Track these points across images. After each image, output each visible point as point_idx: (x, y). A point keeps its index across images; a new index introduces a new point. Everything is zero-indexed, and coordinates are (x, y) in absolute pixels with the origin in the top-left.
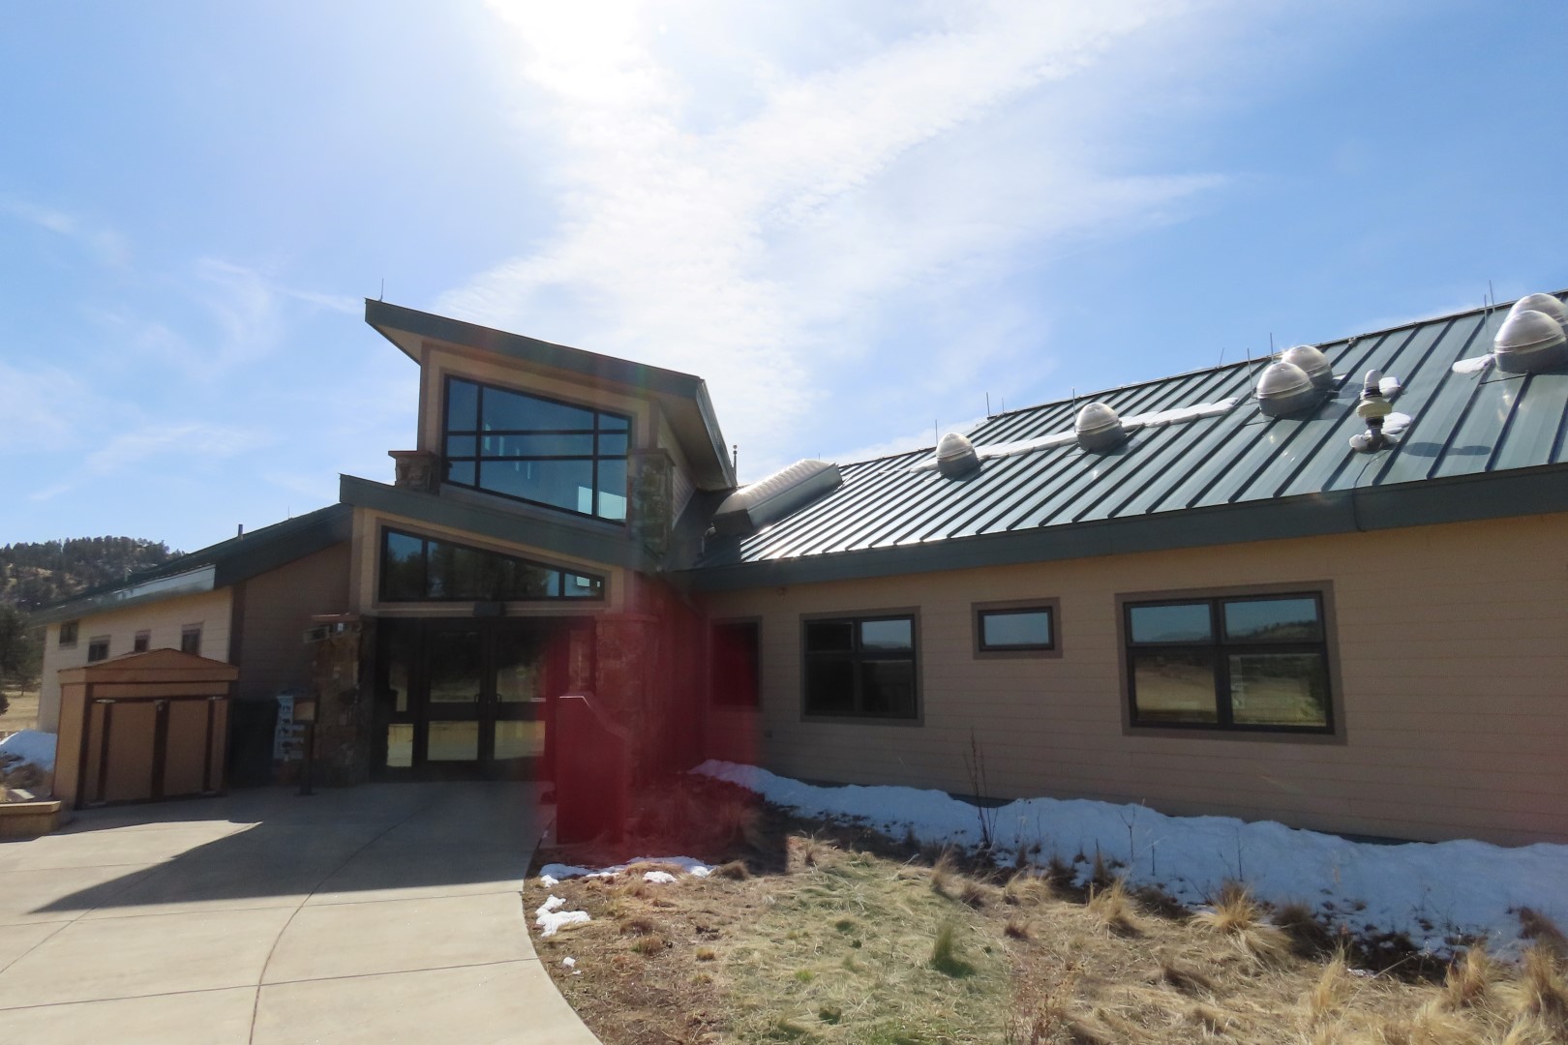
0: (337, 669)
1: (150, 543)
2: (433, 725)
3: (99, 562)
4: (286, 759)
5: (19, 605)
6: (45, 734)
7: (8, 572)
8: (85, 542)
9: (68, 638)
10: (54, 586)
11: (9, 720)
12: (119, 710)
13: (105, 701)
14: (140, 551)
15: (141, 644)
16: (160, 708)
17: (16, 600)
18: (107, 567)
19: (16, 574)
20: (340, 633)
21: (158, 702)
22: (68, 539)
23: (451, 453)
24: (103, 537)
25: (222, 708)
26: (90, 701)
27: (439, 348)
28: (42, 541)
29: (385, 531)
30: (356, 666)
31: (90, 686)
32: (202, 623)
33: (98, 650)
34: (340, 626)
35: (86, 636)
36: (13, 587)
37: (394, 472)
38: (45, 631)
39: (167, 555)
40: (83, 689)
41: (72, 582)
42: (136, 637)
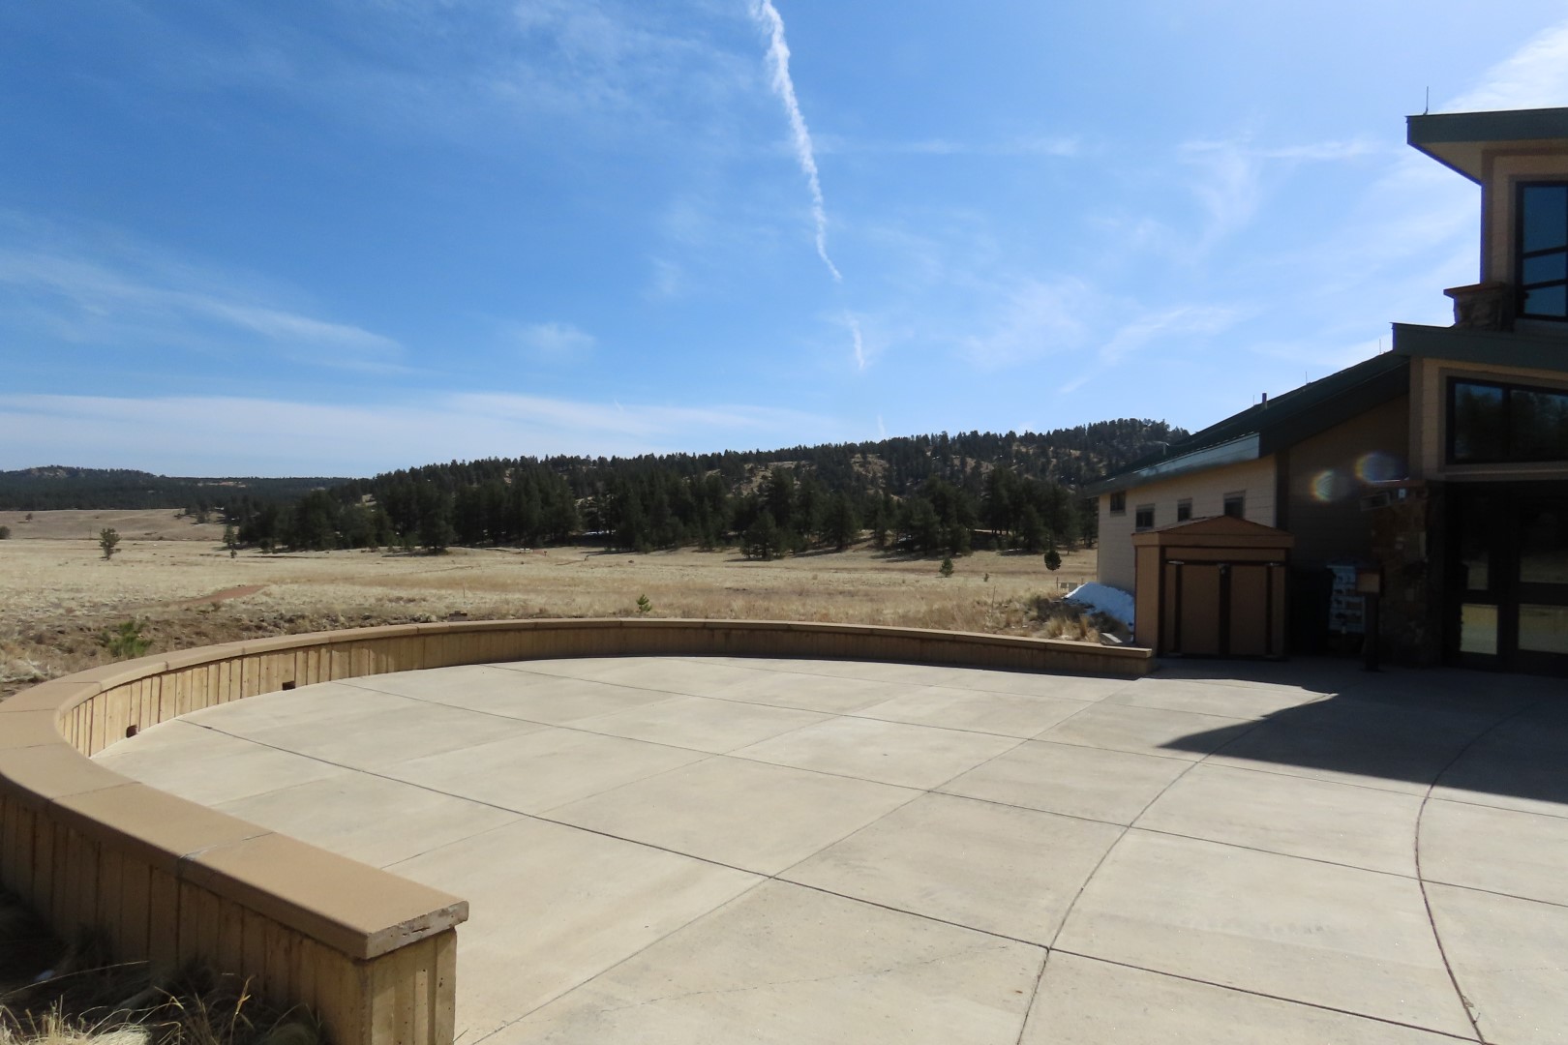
0: (1400, 539)
1: (1154, 422)
2: (1524, 608)
3: (1115, 442)
4: (1344, 631)
5: (1060, 480)
6: (1105, 587)
7: (1051, 453)
8: (1103, 424)
9: (1118, 507)
10: (1083, 464)
11: (1062, 573)
12: (1187, 570)
13: (1174, 562)
14: (1146, 430)
15: (1184, 512)
16: (1223, 572)
17: (1057, 476)
18: (1121, 446)
19: (1056, 455)
20: (1402, 499)
21: (1220, 566)
22: (1090, 424)
23: (1528, 280)
24: (1116, 420)
25: (1280, 575)
26: (1164, 562)
27: (1506, 153)
28: (1072, 427)
29: (1451, 382)
30: (1423, 536)
31: (1163, 549)
32: (1244, 491)
33: (1145, 519)
34: (1402, 493)
35: (1133, 504)
36: (1055, 466)
37: (1453, 313)
38: (1097, 500)
39: (1169, 432)
40: (1156, 552)
41: (1095, 460)
42: (1179, 505)
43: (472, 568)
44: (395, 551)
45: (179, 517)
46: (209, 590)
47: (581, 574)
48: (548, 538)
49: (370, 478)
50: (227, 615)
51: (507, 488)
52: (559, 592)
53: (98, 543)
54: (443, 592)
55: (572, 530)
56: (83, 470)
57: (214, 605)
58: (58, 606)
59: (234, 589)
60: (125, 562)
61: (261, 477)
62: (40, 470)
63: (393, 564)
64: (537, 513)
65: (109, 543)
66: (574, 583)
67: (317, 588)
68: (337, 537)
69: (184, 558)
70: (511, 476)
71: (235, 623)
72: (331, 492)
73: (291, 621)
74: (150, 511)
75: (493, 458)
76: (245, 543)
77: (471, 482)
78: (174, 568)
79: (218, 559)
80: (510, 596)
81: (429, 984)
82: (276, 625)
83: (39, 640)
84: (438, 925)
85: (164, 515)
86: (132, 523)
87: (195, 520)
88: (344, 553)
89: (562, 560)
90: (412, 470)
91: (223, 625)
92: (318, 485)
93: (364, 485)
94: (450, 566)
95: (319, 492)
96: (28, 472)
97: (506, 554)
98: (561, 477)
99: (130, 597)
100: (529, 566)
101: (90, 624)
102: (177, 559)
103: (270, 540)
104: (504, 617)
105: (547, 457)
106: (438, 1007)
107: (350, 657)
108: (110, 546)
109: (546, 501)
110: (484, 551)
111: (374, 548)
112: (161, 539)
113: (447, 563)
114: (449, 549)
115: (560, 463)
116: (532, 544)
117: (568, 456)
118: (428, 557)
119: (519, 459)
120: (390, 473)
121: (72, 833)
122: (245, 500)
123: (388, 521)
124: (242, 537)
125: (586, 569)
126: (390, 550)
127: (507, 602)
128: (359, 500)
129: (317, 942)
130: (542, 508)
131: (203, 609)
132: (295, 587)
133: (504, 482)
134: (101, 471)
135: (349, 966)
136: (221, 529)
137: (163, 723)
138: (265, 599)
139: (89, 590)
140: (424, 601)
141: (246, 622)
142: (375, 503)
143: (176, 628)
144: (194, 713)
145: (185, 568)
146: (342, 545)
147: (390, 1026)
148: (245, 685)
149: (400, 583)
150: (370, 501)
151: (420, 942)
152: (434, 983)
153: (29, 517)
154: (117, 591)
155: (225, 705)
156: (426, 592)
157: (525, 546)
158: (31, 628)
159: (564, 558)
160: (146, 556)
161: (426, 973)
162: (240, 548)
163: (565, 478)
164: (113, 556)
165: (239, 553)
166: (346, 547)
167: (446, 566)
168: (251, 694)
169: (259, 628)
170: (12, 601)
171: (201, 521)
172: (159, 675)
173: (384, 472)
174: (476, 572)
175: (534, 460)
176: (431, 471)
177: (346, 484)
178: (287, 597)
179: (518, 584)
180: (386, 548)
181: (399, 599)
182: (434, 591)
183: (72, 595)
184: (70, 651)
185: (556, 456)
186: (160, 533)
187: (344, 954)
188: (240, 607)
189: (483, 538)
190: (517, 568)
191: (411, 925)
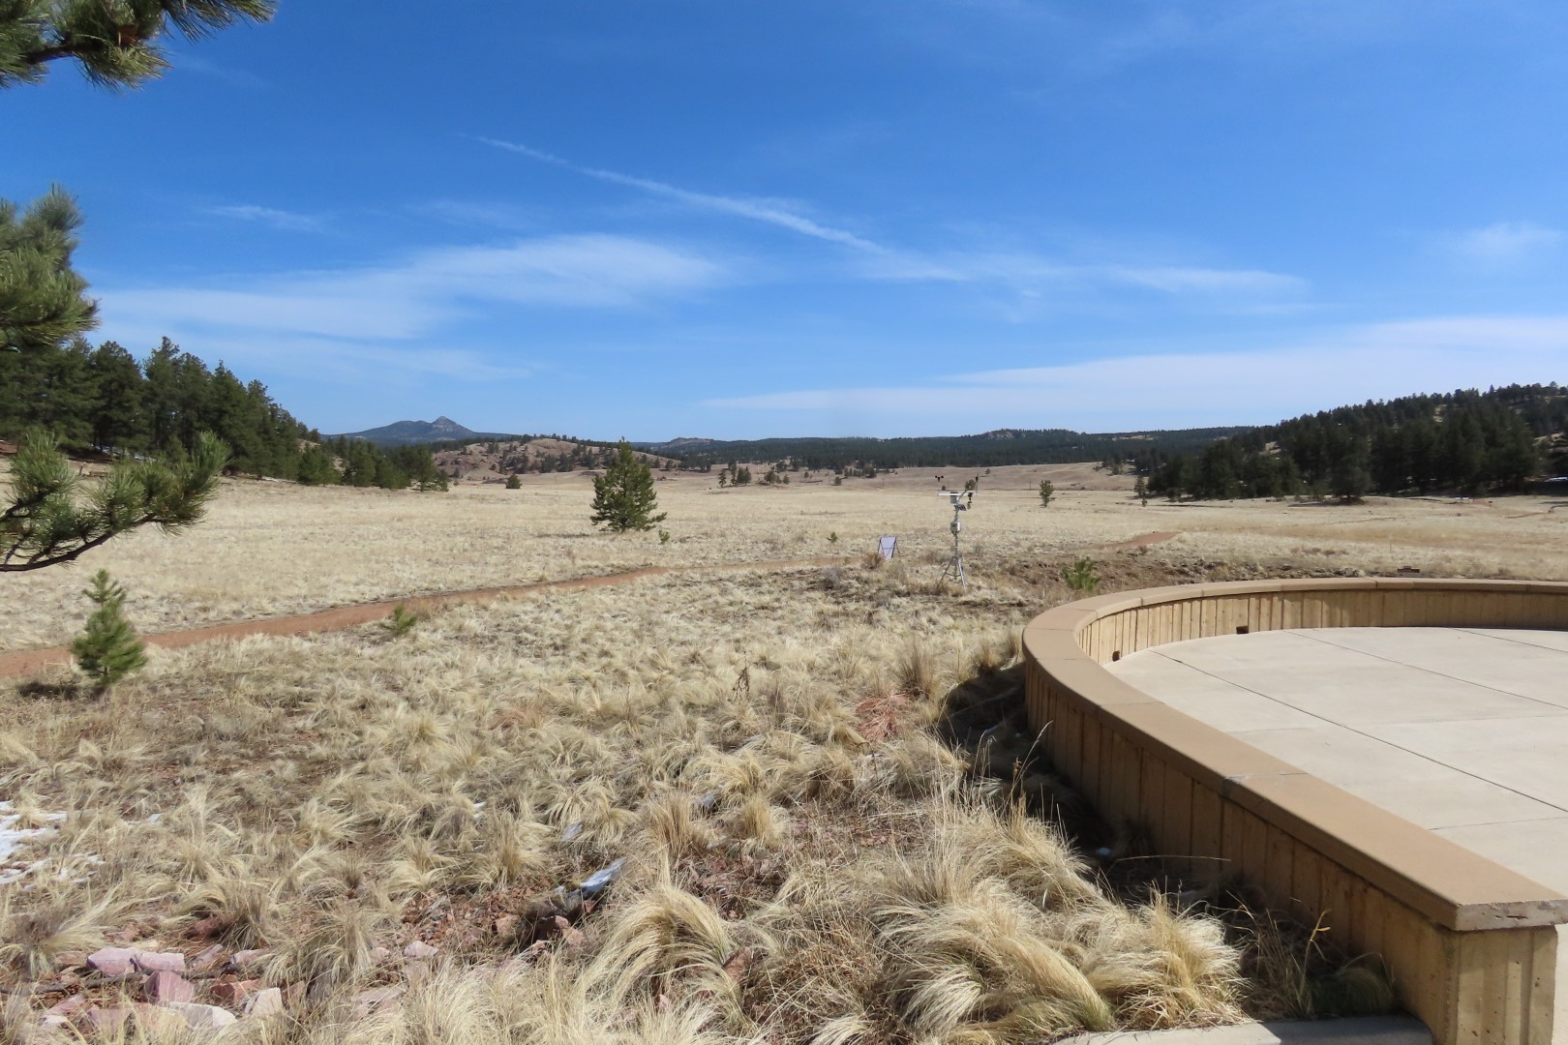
43: (1394, 519)
44: (1302, 501)
45: (1097, 469)
46: (1130, 535)
47: (1545, 530)
48: (1494, 484)
49: (1274, 425)
50: (1153, 559)
51: (1438, 428)
52: (1516, 550)
53: (1038, 493)
54: (1363, 545)
55: (1529, 476)
56: (1025, 432)
57: (1141, 549)
58: (1017, 545)
59: (1149, 535)
60: (1058, 509)
61: (1167, 429)
62: (995, 433)
63: (1299, 514)
64: (1479, 455)
65: (1046, 492)
66: (1534, 540)
67: (1227, 537)
68: (1240, 486)
69: (1104, 506)
70: (1442, 414)
71: (1159, 567)
72: (1235, 439)
73: (1210, 567)
74: (1076, 465)
75: (1418, 395)
76: (1154, 493)
77: (1390, 423)
78: (1097, 515)
79: (1131, 507)
80: (1449, 553)
81: (1523, 978)
82: (1197, 571)
83: (1012, 572)
84: (1536, 919)
85: (1084, 468)
86: (1061, 475)
87: (1110, 472)
88: (1248, 502)
89: (1515, 512)
90: (1321, 414)
91: (1150, 568)
92: (1221, 435)
93: (1269, 433)
94: (1368, 517)
95: (1223, 441)
96: (987, 435)
97: (1436, 504)
98: (1512, 412)
99: (1068, 539)
100: (1468, 518)
101: (1046, 561)
102: (1097, 507)
103: (1176, 490)
104: (1450, 575)
105: (1492, 388)
106: (1533, 1008)
107: (1302, 606)
108: (1047, 496)
109: (1492, 441)
110: (1408, 500)
111: (1279, 497)
112: (1083, 489)
113: (1364, 514)
114: (1365, 498)
115: (1512, 394)
116: (1472, 492)
117: (1523, 384)
118: (1341, 508)
119: (1453, 393)
120: (1295, 419)
121: (1117, 738)
122: (1153, 452)
123: (1295, 469)
124: (1151, 487)
125: (1551, 523)
126: (1297, 499)
127: (1449, 560)
128: (1262, 448)
129: (1386, 894)
130: (1486, 450)
131: (1131, 552)
132: (1206, 535)
133: (1432, 422)
134: (1037, 431)
135: (1430, 932)
136: (1132, 480)
137: (1138, 653)
138: (1180, 545)
139: (1036, 532)
140: (1344, 553)
141: (1170, 566)
142: (1278, 451)
143: (1111, 568)
144: (1162, 646)
145: (1105, 515)
146: (1246, 494)
147: (1478, 1008)
148: (1204, 625)
149: (1312, 534)
150: (1274, 448)
151: (1514, 930)
152: (1529, 983)
153: (988, 472)
154: (1057, 534)
155: (1187, 642)
156: (1344, 545)
157: (1463, 494)
158: (1006, 562)
159: (1517, 509)
160: (1073, 504)
161: (1519, 967)
162: (1150, 497)
163: (1518, 412)
164: (1049, 504)
165: (1150, 502)
166: (1250, 496)
167: (1362, 517)
168: (1208, 635)
169: (1182, 572)
170: (986, 539)
171: (1116, 472)
172: (1136, 609)
173: (1289, 418)
174: (1400, 524)
175: (1473, 393)
176: (1344, 415)
177: (1249, 432)
178: (1199, 543)
179: (1456, 539)
180: (1292, 497)
181: (1316, 551)
182: (1353, 544)
183: (1025, 536)
184: (1034, 582)
185: (1504, 386)
186: (1083, 483)
187: (1424, 917)
188: (1161, 551)
189: (1406, 485)
190: (1453, 519)
191: (1505, 909)
